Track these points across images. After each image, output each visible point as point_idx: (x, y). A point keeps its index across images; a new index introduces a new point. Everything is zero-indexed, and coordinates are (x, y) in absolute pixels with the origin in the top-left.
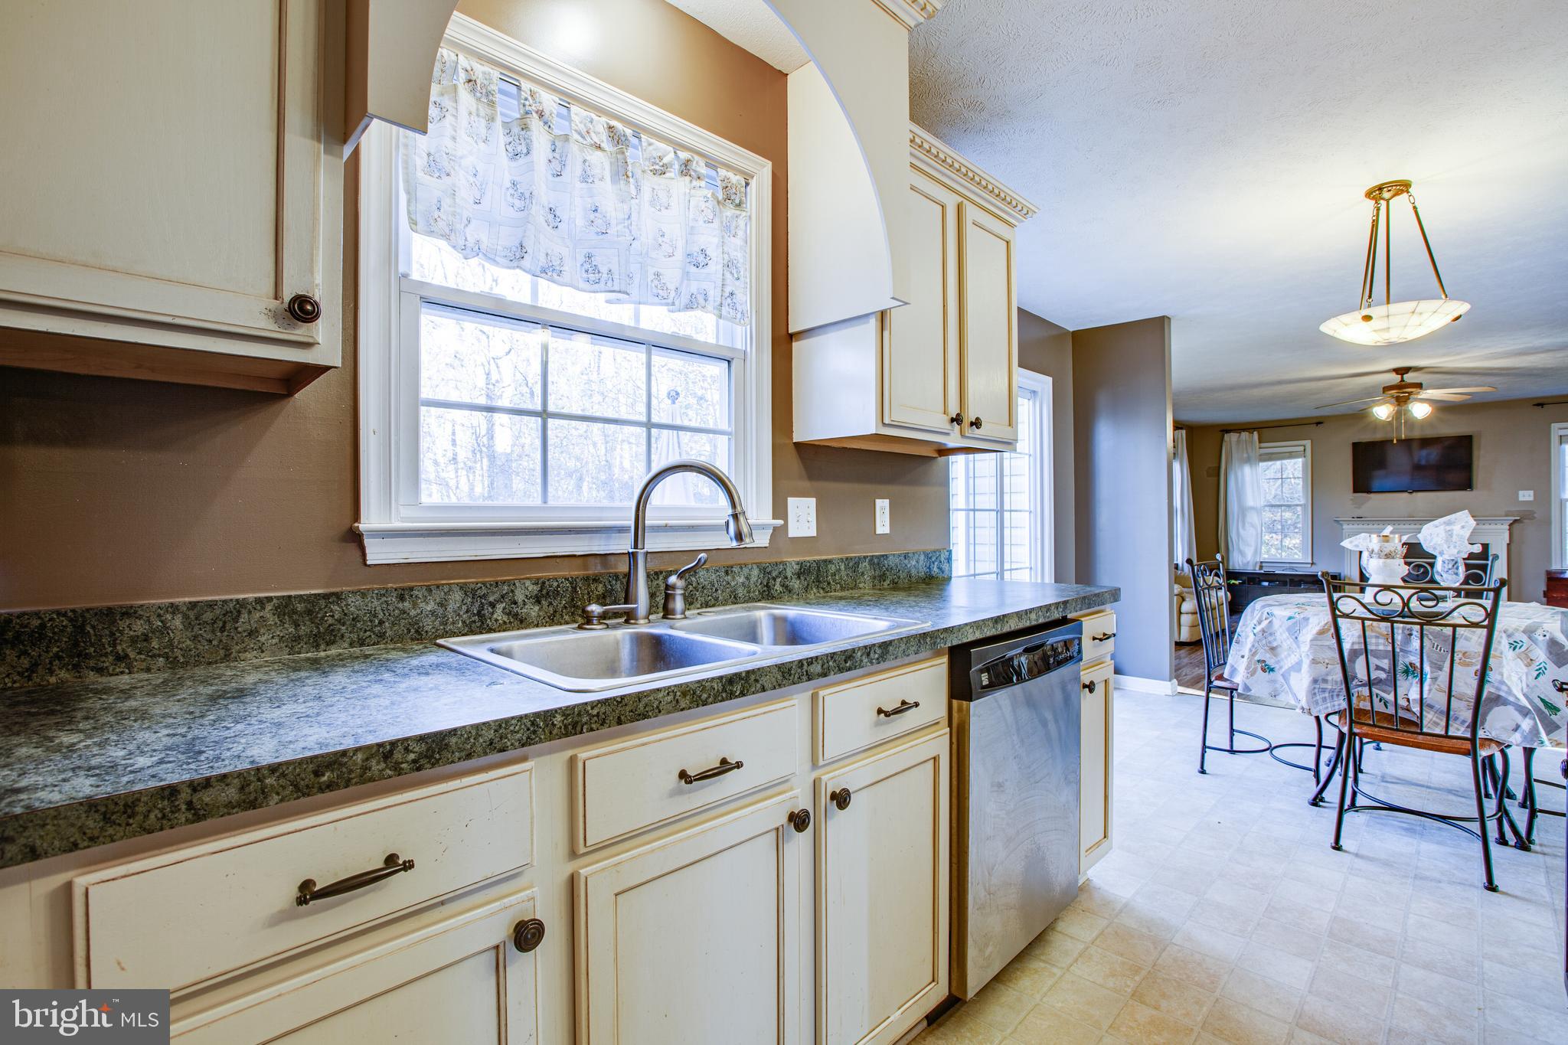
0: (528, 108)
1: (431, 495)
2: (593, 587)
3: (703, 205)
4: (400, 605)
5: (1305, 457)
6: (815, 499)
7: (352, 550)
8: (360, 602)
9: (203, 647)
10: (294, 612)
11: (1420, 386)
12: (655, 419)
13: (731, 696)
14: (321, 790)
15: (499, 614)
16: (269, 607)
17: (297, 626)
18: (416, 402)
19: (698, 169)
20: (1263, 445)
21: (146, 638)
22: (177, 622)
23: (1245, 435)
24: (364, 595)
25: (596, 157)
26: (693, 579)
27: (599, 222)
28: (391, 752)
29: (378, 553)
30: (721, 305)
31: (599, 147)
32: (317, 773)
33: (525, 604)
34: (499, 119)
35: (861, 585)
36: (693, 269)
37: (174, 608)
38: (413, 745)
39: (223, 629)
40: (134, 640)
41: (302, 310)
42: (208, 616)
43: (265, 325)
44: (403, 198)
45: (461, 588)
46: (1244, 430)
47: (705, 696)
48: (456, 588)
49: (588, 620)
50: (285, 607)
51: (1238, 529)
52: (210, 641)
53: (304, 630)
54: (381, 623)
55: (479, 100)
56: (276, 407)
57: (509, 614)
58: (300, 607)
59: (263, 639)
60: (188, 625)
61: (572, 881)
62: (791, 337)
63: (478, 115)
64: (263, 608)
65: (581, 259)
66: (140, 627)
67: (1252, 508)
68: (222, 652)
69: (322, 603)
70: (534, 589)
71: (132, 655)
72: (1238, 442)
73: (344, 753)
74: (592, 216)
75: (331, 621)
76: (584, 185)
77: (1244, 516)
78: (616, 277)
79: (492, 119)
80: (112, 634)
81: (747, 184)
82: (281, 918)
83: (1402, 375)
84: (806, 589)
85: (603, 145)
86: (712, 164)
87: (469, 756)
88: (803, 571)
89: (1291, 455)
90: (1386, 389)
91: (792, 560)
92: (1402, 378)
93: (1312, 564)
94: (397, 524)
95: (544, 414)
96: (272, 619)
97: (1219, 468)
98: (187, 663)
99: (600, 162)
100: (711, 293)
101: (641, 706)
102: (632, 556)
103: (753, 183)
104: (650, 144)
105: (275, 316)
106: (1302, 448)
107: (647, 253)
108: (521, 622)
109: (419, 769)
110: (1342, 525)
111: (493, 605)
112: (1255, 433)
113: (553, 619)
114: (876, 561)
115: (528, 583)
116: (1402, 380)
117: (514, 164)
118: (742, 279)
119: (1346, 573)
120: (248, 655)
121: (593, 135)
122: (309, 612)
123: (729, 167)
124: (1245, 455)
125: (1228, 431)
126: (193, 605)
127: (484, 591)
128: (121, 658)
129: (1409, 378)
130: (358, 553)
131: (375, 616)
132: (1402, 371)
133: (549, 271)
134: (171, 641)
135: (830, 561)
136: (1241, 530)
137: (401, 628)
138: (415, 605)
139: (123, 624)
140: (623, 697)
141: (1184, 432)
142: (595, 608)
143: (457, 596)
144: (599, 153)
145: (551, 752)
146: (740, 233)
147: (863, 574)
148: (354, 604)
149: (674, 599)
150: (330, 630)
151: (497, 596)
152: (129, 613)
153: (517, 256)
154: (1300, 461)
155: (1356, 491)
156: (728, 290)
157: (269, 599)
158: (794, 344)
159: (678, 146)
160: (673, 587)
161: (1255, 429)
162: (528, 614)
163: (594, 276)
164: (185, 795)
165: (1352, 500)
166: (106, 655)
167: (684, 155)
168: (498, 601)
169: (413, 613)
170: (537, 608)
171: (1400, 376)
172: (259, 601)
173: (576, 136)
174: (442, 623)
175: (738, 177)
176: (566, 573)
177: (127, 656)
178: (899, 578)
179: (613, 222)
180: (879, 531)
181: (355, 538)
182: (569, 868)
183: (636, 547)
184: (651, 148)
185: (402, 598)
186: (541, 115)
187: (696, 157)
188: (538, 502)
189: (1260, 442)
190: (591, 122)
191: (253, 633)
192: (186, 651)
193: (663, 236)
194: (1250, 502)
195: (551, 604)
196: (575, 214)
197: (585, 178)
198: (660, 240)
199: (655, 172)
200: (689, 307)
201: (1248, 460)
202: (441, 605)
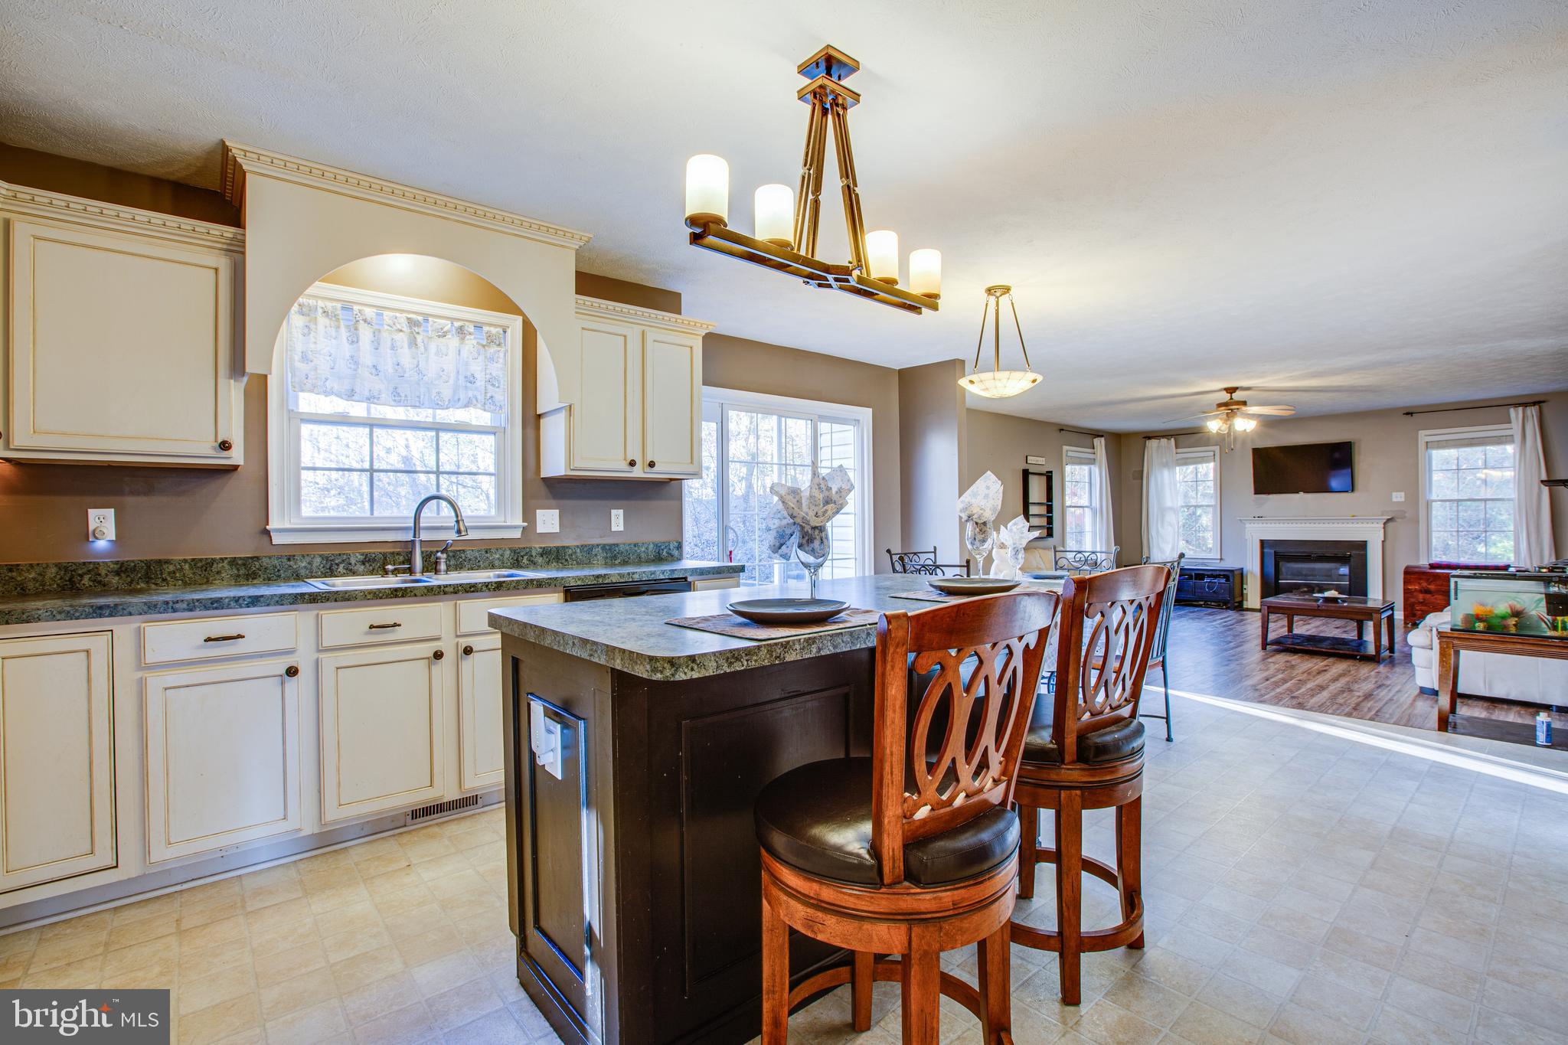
0: (358, 319)
1: (307, 511)
2: (397, 557)
3: (472, 349)
4: (288, 563)
5: (1214, 461)
6: (558, 511)
7: (266, 539)
8: (268, 561)
9: (198, 577)
10: (237, 564)
11: (1244, 403)
12: (441, 469)
13: (396, 596)
14: (213, 609)
15: (341, 569)
16: (226, 562)
17: (238, 570)
18: (298, 468)
19: (469, 330)
20: (1179, 450)
21: (174, 573)
22: (187, 567)
23: (1164, 441)
24: (270, 558)
25: (399, 336)
26: (462, 555)
27: (400, 370)
28: (238, 600)
29: (277, 539)
30: (485, 404)
31: (401, 331)
32: (212, 603)
33: (356, 565)
34: (342, 327)
35: (595, 562)
36: (469, 384)
37: (185, 561)
38: (246, 599)
39: (205, 570)
40: (169, 573)
41: (225, 446)
42: (199, 565)
43: (211, 452)
44: (290, 375)
45: (320, 556)
46: (1163, 437)
47: (381, 595)
48: (317, 556)
49: (386, 573)
50: (233, 562)
51: (1158, 529)
52: (200, 575)
53: (242, 572)
54: (279, 571)
55: (331, 319)
56: (232, 474)
57: (347, 569)
58: (240, 562)
59: (223, 575)
60: (191, 568)
61: (317, 660)
62: (539, 416)
63: (331, 327)
64: (223, 562)
65: (391, 389)
66: (172, 568)
67: (1171, 509)
68: (205, 580)
69: (250, 561)
70: (362, 558)
71: (169, 579)
72: (1158, 447)
73: (221, 598)
74: (397, 367)
75: (254, 569)
76: (392, 351)
77: (1163, 516)
78: (409, 398)
79: (338, 327)
80: (161, 570)
81: (505, 332)
82: (200, 647)
83: (1231, 393)
84: (548, 563)
85: (403, 329)
86: (478, 326)
87: (268, 605)
88: (544, 552)
89: (1203, 460)
90: (1220, 405)
91: (537, 546)
92: (1231, 396)
93: (1221, 559)
94: (287, 526)
95: (372, 471)
96: (227, 567)
97: (1142, 471)
98: (191, 584)
99: (402, 339)
100: (479, 397)
101: (347, 595)
102: (413, 542)
103: (509, 331)
104: (435, 322)
105: (214, 448)
106: (1212, 453)
107: (432, 382)
108: (354, 573)
109: (248, 607)
110: (1245, 524)
111: (338, 565)
112: (1173, 439)
113: (372, 573)
114: (608, 548)
115: (357, 555)
116: (1231, 399)
117: (351, 346)
118: (501, 386)
119: (1248, 568)
120: (217, 582)
121: (397, 324)
122: (244, 565)
123: (490, 325)
124: (1164, 460)
125: (1149, 438)
126: (193, 560)
127: (333, 558)
128: (164, 580)
129: (1237, 396)
130: (269, 539)
131: (276, 567)
132: (1231, 390)
133: (371, 399)
134: (184, 574)
135: (568, 547)
136: (1160, 529)
137: (289, 573)
138: (296, 564)
139: (165, 566)
140: (337, 592)
141: (1103, 439)
142: (390, 567)
143: (318, 560)
144: (401, 333)
145: (308, 610)
146: (501, 361)
147: (596, 555)
148: (265, 562)
149: (440, 564)
150: (254, 573)
151: (340, 560)
152: (168, 562)
153: (351, 395)
154: (1211, 465)
155: (1256, 492)
156: (489, 395)
157: (226, 558)
158: (541, 420)
159: (453, 320)
160: (440, 558)
161: (1172, 436)
162: (358, 570)
163: (398, 399)
164: (171, 604)
165: (1254, 501)
166: (159, 578)
167: (457, 324)
168: (341, 563)
169: (295, 567)
170: (363, 567)
171: (1229, 395)
172: (221, 559)
173: (386, 327)
174: (309, 572)
175: (497, 330)
176: (379, 550)
177: (166, 579)
178: (629, 558)
179: (407, 370)
180: (614, 529)
181: (267, 533)
182: (315, 656)
183: (415, 537)
184: (435, 324)
185: (289, 560)
186: (365, 321)
187: (467, 323)
188: (368, 514)
189: (1176, 448)
190: (396, 318)
191: (218, 573)
192: (190, 578)
193: (443, 371)
194: (1168, 503)
195: (371, 565)
196: (388, 367)
197: (393, 348)
198: (441, 373)
199: (439, 336)
200: (466, 406)
201: (1166, 465)
202: (309, 563)
